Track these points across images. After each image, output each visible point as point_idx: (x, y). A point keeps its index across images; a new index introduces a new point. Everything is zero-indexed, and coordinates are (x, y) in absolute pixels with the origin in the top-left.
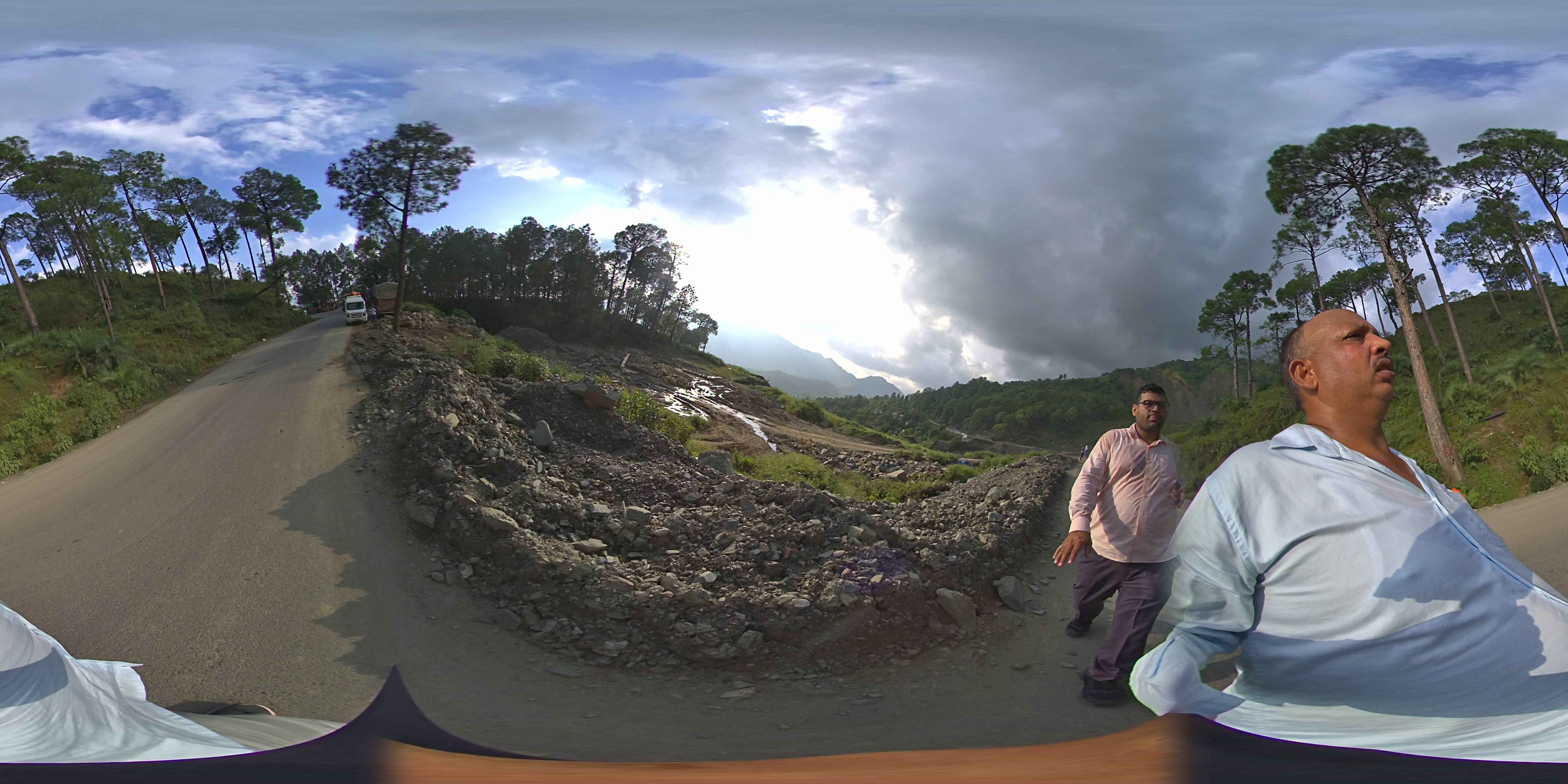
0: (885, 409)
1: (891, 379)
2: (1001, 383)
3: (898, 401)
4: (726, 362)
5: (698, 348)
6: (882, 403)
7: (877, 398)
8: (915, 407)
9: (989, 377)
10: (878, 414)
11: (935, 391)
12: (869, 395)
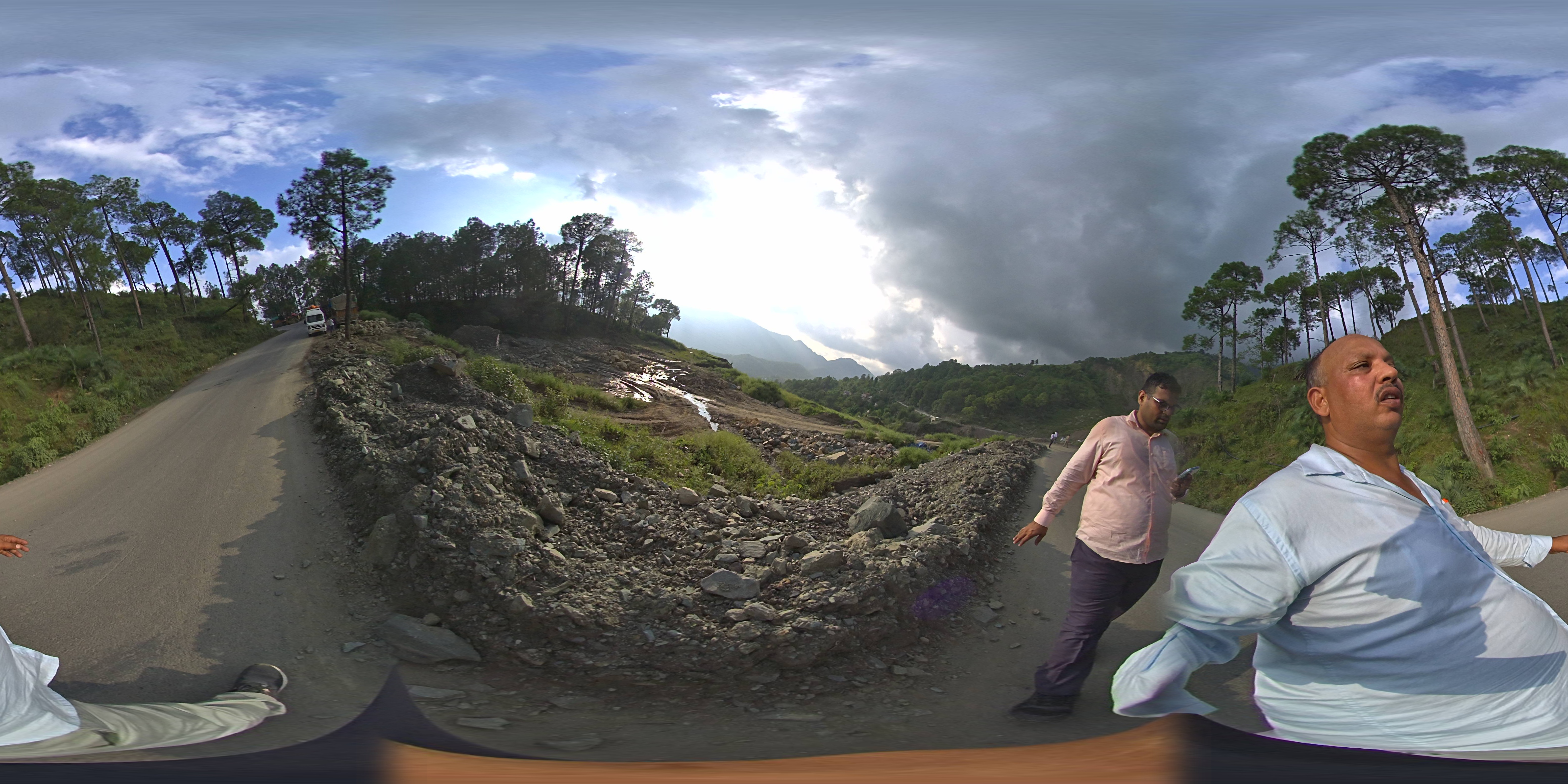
0: (854, 390)
1: (862, 361)
2: (972, 366)
3: (868, 382)
4: (688, 347)
5: (660, 334)
6: (851, 385)
7: (846, 379)
8: (884, 388)
9: (960, 360)
10: (848, 395)
11: (904, 373)
12: (839, 377)
